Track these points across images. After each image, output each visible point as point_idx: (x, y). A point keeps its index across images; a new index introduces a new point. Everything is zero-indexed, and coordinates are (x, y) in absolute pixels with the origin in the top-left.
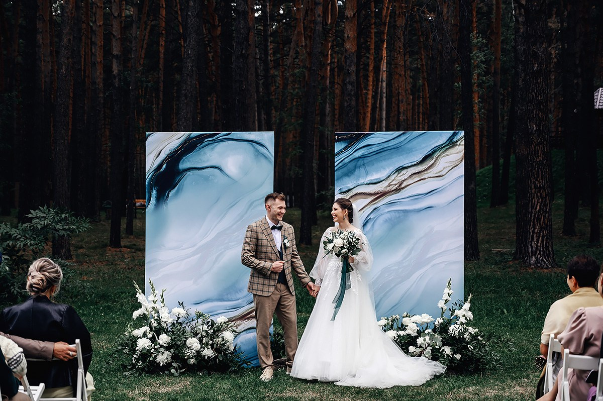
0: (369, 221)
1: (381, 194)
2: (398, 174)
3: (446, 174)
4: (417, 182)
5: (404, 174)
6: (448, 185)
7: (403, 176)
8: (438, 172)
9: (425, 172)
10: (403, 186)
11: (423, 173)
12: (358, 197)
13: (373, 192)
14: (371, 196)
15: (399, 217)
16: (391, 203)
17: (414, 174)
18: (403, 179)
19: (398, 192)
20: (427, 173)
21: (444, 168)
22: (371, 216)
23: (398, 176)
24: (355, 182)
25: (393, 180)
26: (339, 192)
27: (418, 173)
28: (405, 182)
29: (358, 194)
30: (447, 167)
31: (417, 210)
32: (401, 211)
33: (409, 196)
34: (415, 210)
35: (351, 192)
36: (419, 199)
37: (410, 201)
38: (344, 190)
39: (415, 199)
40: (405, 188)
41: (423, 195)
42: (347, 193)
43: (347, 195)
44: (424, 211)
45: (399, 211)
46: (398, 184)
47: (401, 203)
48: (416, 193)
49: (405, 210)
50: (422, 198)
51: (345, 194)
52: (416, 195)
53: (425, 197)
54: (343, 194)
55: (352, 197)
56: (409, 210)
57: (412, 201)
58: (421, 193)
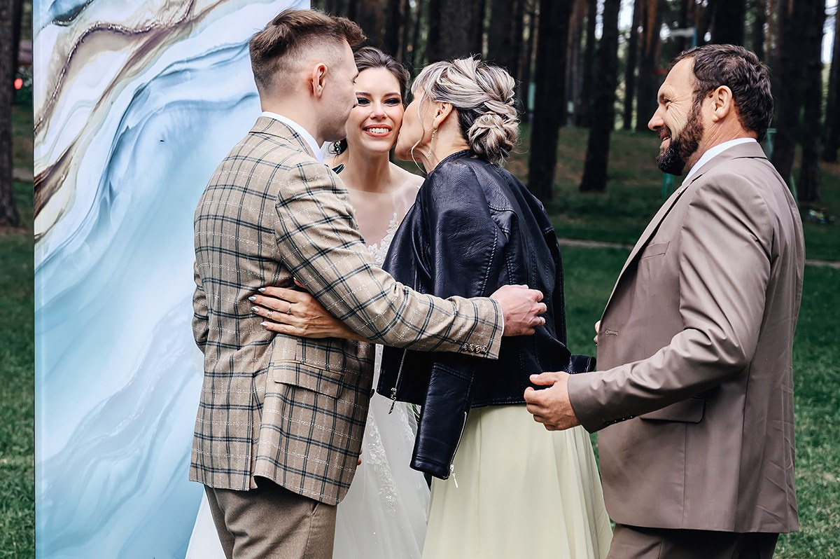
0: (125, 140)
1: (152, 34)
10: (197, 11)
12: (100, 39)
13: (131, 25)
14: (129, 41)
15: (190, 127)
16: (173, 75)
19: (187, 31)
22: (130, 122)
26: (51, 15)
29: (99, 29)
31: (226, 103)
32: (194, 106)
33: (210, 50)
34: (221, 103)
35: (81, 18)
36: (229, 63)
37: (211, 69)
38: (66, 7)
39: (222, 64)
40: (202, 19)
41: (238, 51)
42: (72, 20)
43: (72, 29)
44: (239, 107)
45: (190, 106)
46: (187, 5)
47: (194, 74)
48: (223, 43)
49: (203, 102)
50: (235, 59)
51: (66, 23)
52: (223, 50)
53: (241, 58)
54: (61, 23)
55: (83, 38)
56: (211, 103)
57: (215, 68)
58: (233, 44)
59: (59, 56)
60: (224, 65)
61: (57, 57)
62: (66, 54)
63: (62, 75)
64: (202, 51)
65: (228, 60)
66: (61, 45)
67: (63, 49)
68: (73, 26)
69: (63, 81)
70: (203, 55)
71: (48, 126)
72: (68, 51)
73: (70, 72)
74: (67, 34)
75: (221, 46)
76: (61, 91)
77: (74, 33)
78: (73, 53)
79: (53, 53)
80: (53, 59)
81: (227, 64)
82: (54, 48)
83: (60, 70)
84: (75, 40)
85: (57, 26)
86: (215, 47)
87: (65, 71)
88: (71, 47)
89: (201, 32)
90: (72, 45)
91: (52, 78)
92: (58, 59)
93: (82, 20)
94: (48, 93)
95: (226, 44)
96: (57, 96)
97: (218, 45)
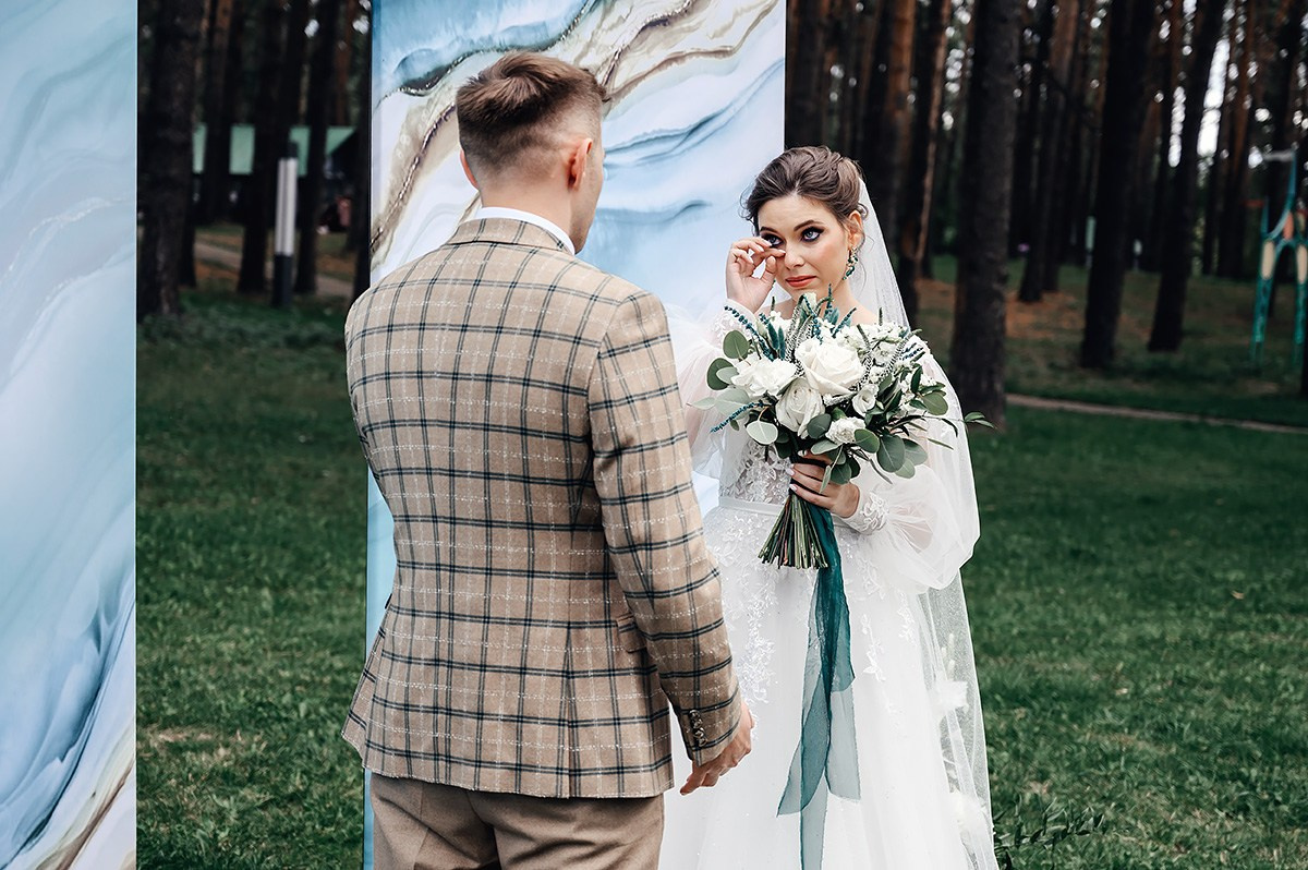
2: (607, 12)
3: (740, 45)
4: (660, 67)
5: (622, 20)
6: (744, 100)
7: (621, 28)
8: (718, 28)
9: (685, 24)
10: (618, 82)
11: (677, 27)
17: (653, 24)
18: (618, 48)
20: (691, 30)
21: (737, 14)
23: (606, 25)
24: (460, 31)
25: (590, 45)
26: (399, 79)
27: (664, 22)
28: (624, 65)
30: (743, 11)
31: (659, 214)
32: (612, 218)
33: (637, 137)
34: (652, 214)
35: (444, 86)
36: (667, 158)
37: (638, 165)
38: (420, 70)
39: (654, 159)
40: (626, 94)
41: (677, 142)
42: (430, 87)
43: (430, 100)
44: (679, 221)
45: (606, 217)
46: (604, 73)
47: (613, 172)
48: (657, 128)
49: (626, 212)
50: (673, 153)
51: (420, 92)
52: (657, 138)
53: (684, 151)
54: (413, 91)
55: (447, 114)
56: (638, 213)
57: (643, 164)
58: (671, 131)
59: (410, 139)
60: (657, 161)
61: (406, 140)
62: (421, 136)
63: (414, 166)
64: (626, 138)
65: (665, 153)
66: (414, 121)
67: (416, 130)
68: (432, 95)
69: (415, 177)
70: (628, 144)
71: (391, 241)
72: (424, 132)
73: (427, 163)
74: (421, 108)
75: (654, 132)
76: (411, 189)
77: (433, 106)
78: (431, 136)
79: (401, 134)
80: (400, 143)
81: (662, 159)
82: (403, 127)
83: (411, 160)
84: (435, 117)
85: (407, 96)
86: (645, 134)
87: (419, 162)
88: (429, 125)
89: (624, 112)
90: (430, 124)
91: (398, 170)
92: (408, 143)
93: (446, 89)
94: (392, 193)
95: (661, 131)
96: (405, 197)
97: (649, 131)
